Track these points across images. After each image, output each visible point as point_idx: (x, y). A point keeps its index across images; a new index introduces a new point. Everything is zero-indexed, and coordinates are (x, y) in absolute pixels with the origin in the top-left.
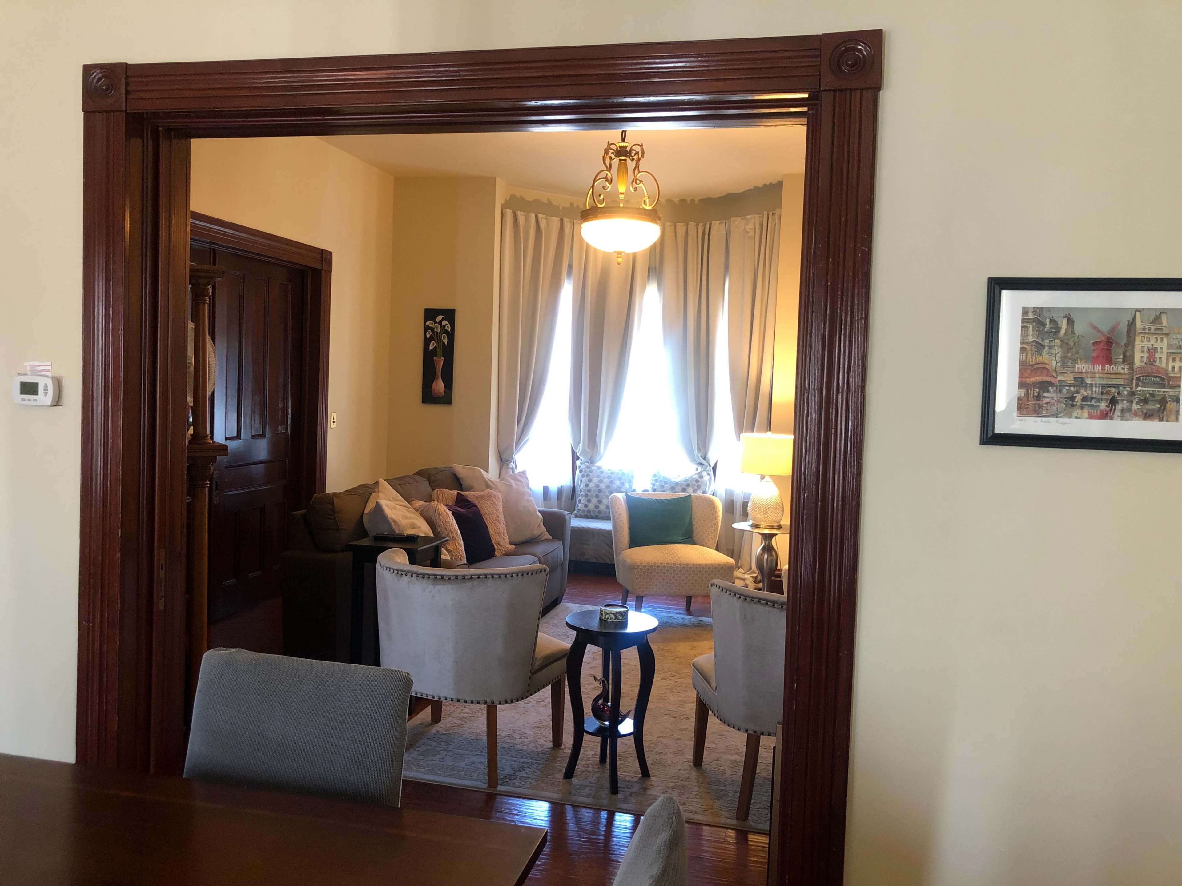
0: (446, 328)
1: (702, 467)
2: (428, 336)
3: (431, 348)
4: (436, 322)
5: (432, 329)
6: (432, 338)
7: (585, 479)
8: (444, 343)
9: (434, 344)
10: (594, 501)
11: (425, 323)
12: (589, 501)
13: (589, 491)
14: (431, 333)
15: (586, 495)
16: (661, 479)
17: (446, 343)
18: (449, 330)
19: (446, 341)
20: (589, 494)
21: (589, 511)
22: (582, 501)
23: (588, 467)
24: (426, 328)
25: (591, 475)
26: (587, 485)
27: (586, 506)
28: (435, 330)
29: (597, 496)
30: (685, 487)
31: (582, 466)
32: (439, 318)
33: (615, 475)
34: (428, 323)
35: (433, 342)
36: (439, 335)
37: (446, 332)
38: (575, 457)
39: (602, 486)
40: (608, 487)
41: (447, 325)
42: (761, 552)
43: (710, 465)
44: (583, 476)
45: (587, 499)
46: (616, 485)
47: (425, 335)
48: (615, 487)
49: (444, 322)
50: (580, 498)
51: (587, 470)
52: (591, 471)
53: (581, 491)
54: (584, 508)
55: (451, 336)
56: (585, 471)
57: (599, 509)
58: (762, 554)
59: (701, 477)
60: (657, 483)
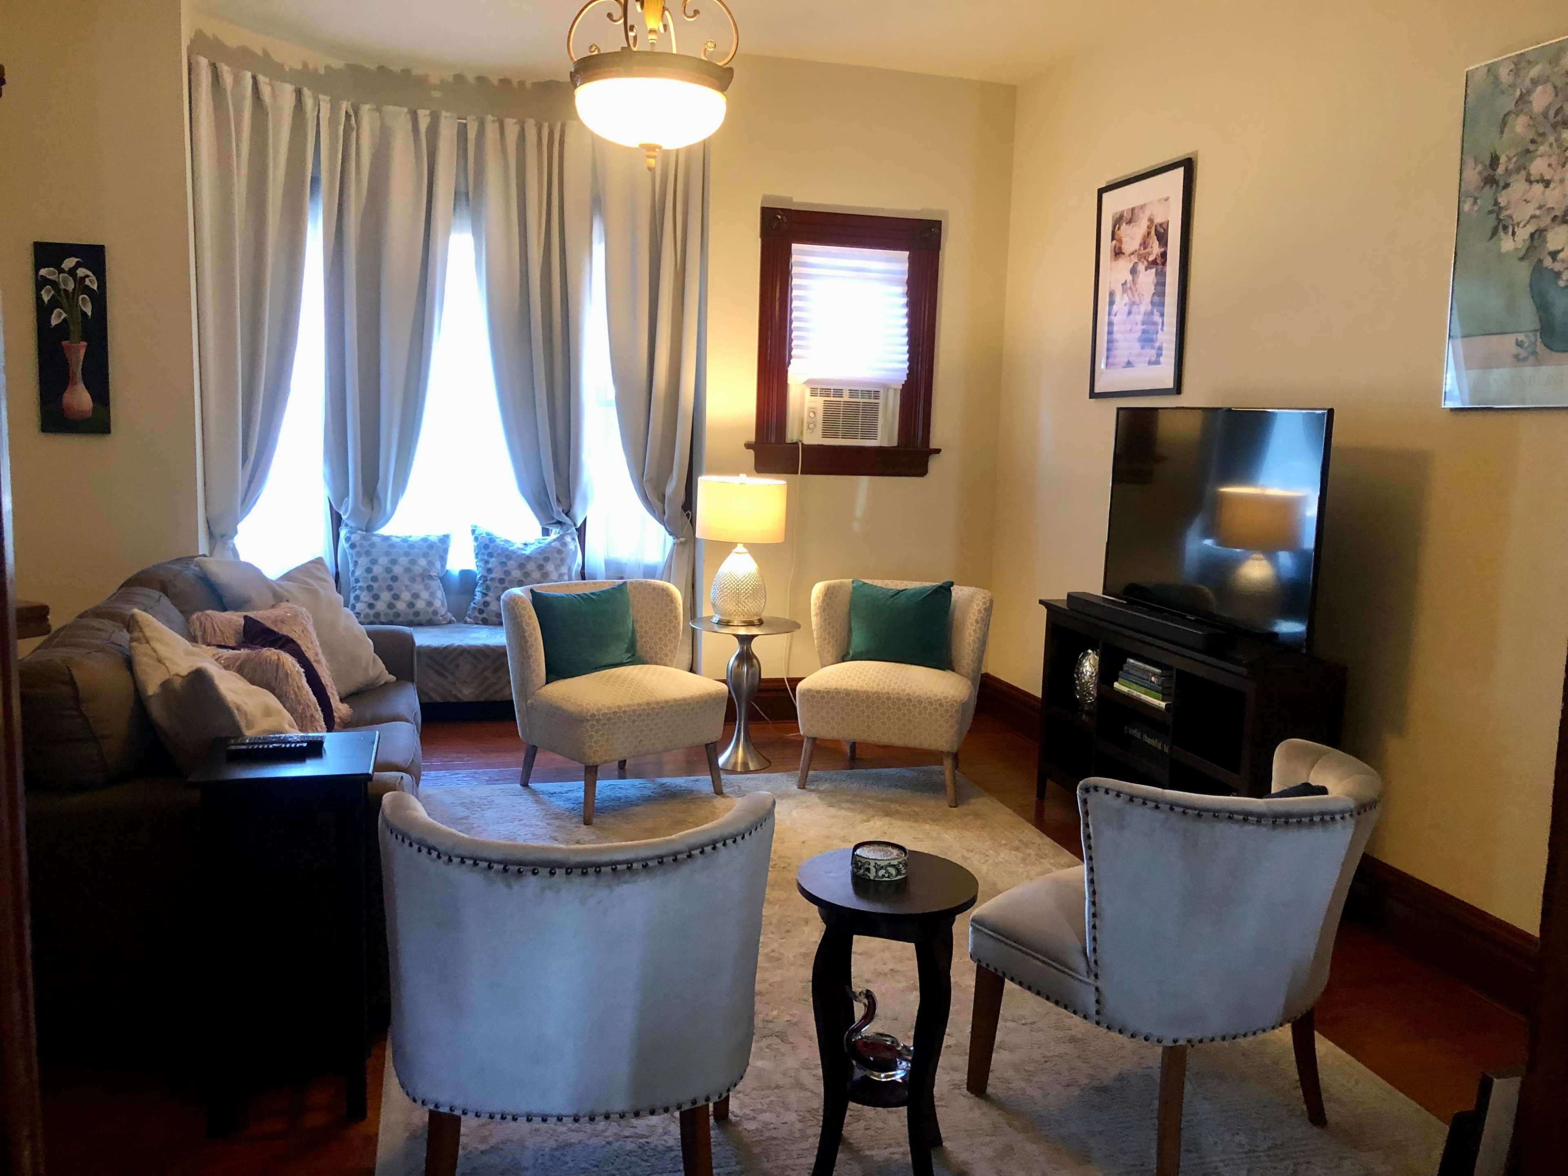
0: (87, 282)
1: (561, 528)
2: (46, 298)
3: (54, 322)
4: (61, 271)
5: (54, 284)
6: (54, 303)
7: (363, 561)
8: (84, 314)
9: (60, 315)
10: (386, 596)
11: (37, 271)
12: (376, 597)
13: (374, 579)
14: (52, 292)
15: (370, 588)
16: (500, 551)
17: (89, 314)
18: (95, 287)
19: (88, 310)
20: (375, 585)
21: (377, 615)
22: (362, 598)
23: (364, 538)
24: (41, 283)
25: (373, 551)
26: (369, 570)
27: (371, 606)
28: (62, 286)
29: (390, 588)
30: (541, 562)
31: (353, 537)
32: (69, 263)
33: (416, 550)
34: (43, 272)
35: (57, 310)
36: (72, 297)
37: (87, 290)
38: (337, 521)
39: (398, 570)
40: (407, 570)
41: (87, 276)
42: (736, 663)
43: (575, 525)
44: (359, 554)
45: (372, 594)
46: (421, 567)
47: (39, 298)
48: (421, 570)
49: (81, 272)
50: (358, 592)
51: (365, 543)
52: (373, 545)
53: (357, 581)
54: (368, 611)
55: (99, 299)
56: (361, 545)
57: (394, 610)
58: (738, 666)
59: (565, 544)
60: (493, 559)
